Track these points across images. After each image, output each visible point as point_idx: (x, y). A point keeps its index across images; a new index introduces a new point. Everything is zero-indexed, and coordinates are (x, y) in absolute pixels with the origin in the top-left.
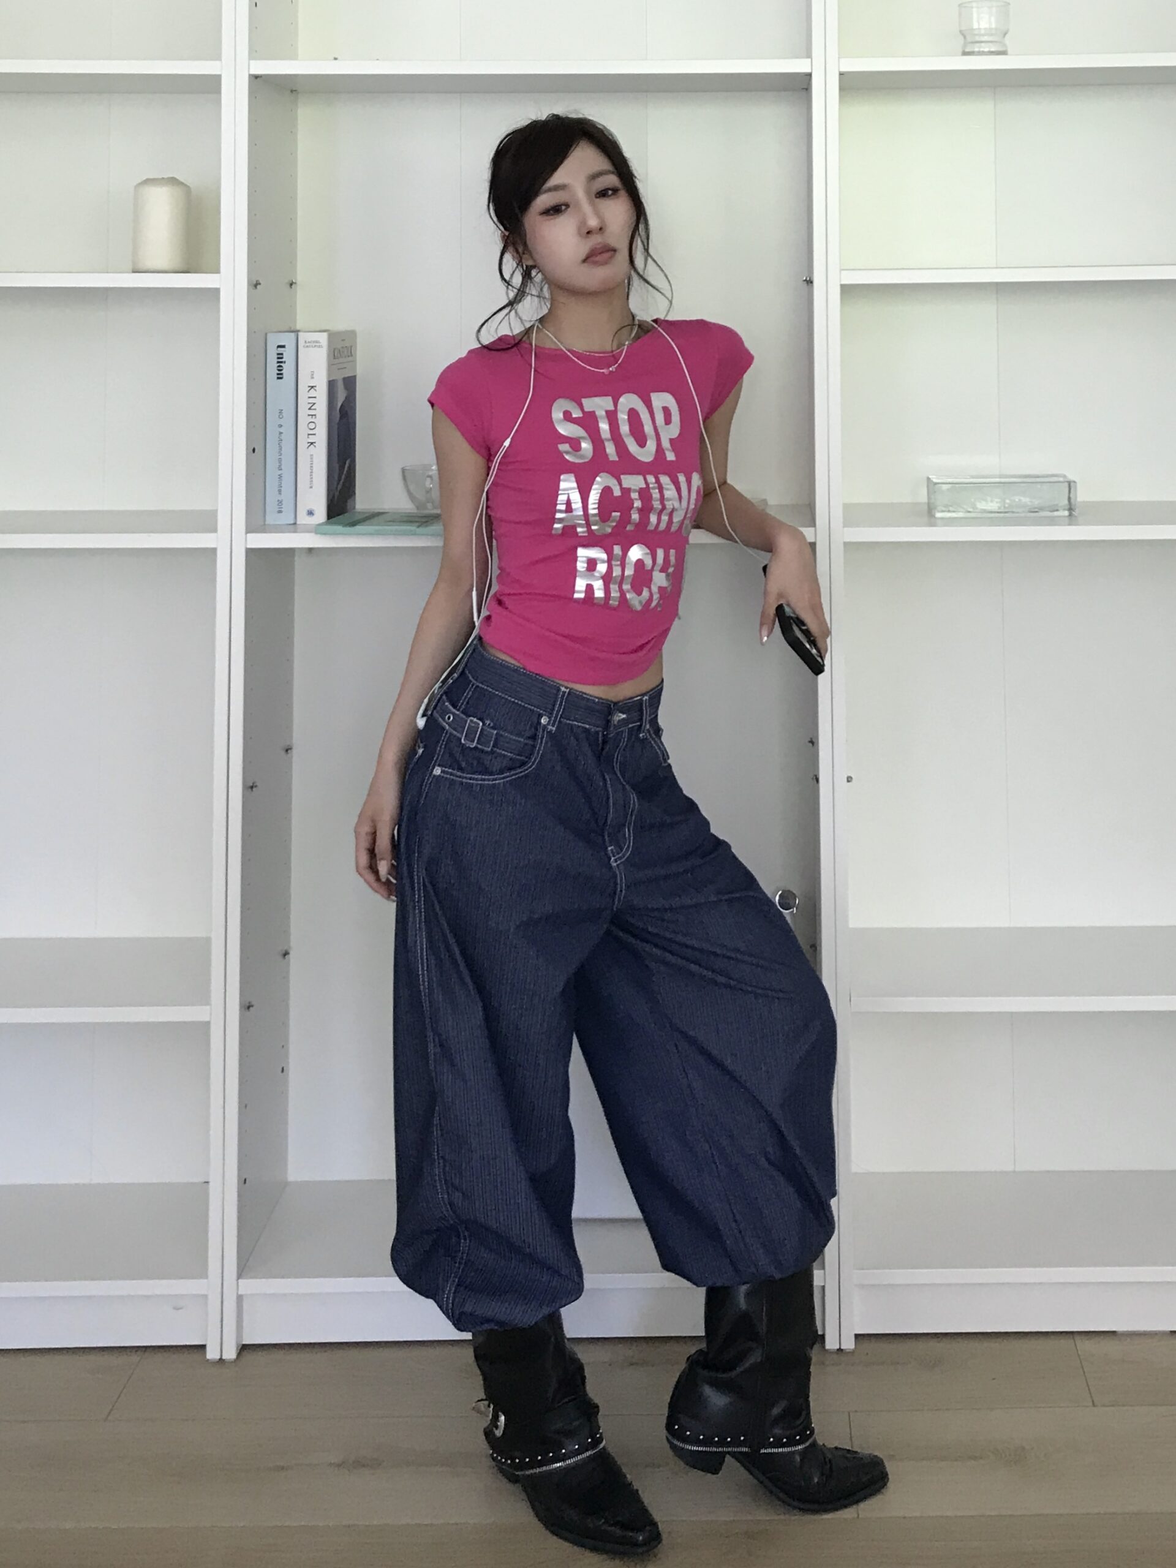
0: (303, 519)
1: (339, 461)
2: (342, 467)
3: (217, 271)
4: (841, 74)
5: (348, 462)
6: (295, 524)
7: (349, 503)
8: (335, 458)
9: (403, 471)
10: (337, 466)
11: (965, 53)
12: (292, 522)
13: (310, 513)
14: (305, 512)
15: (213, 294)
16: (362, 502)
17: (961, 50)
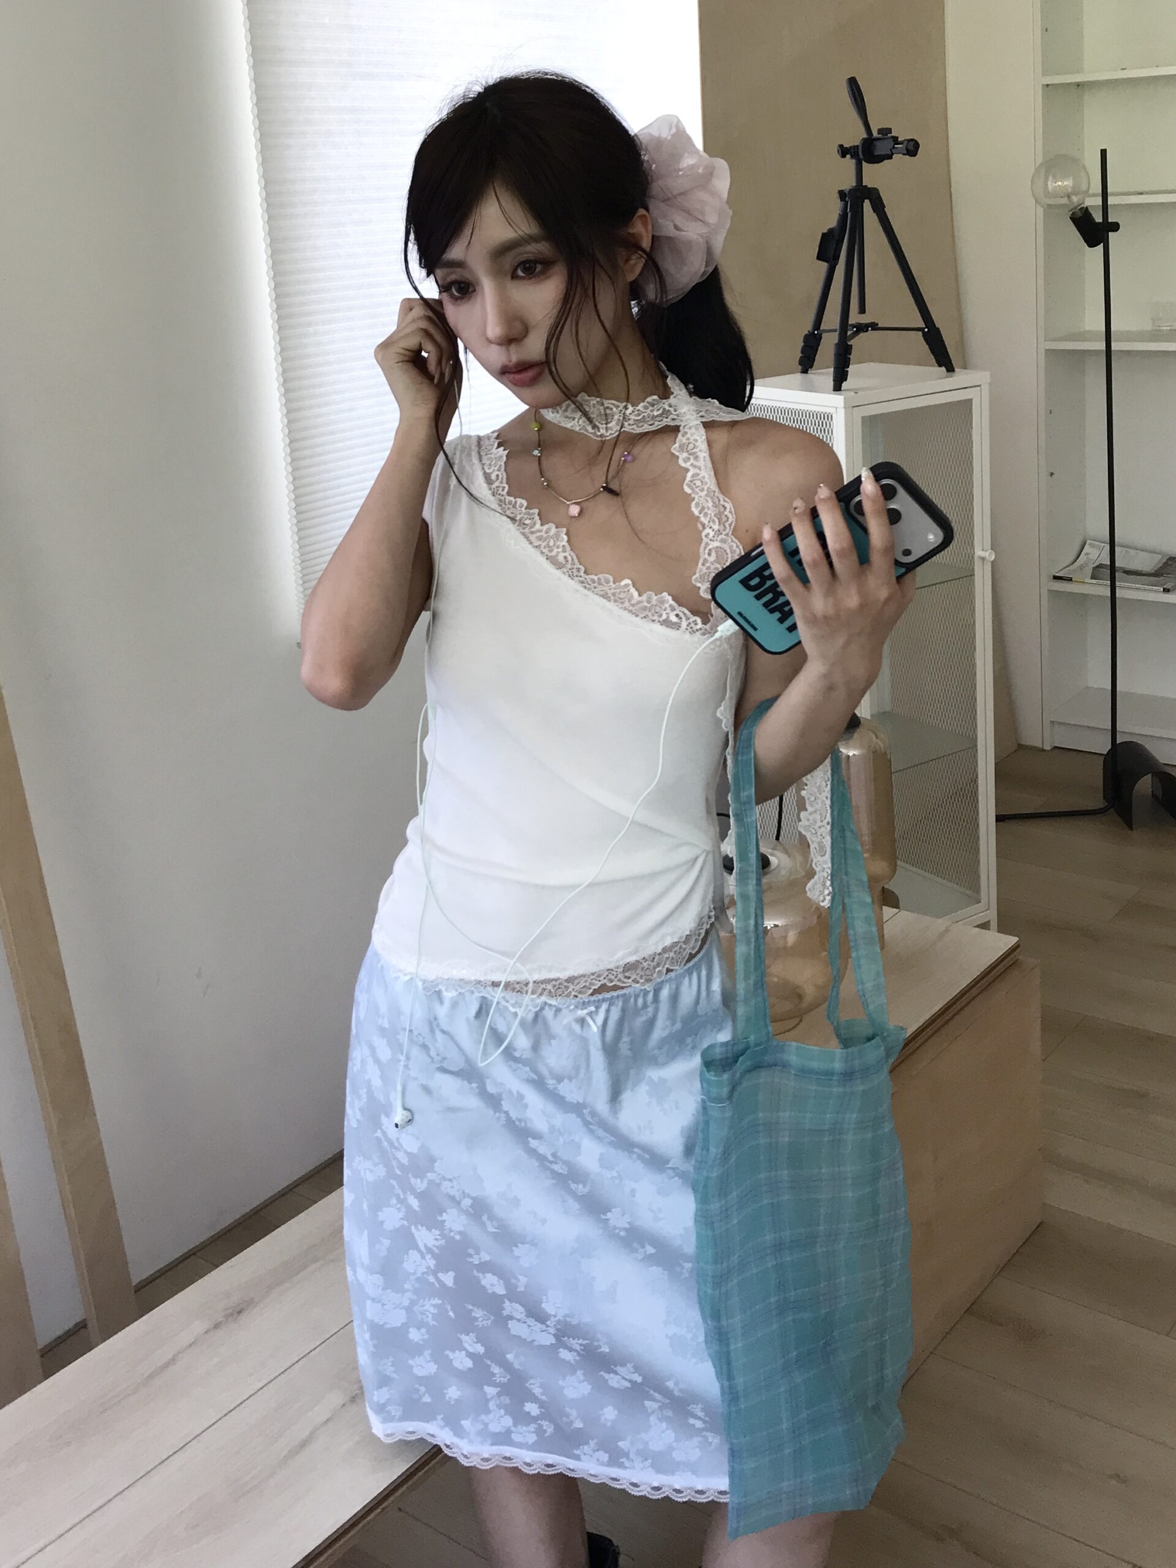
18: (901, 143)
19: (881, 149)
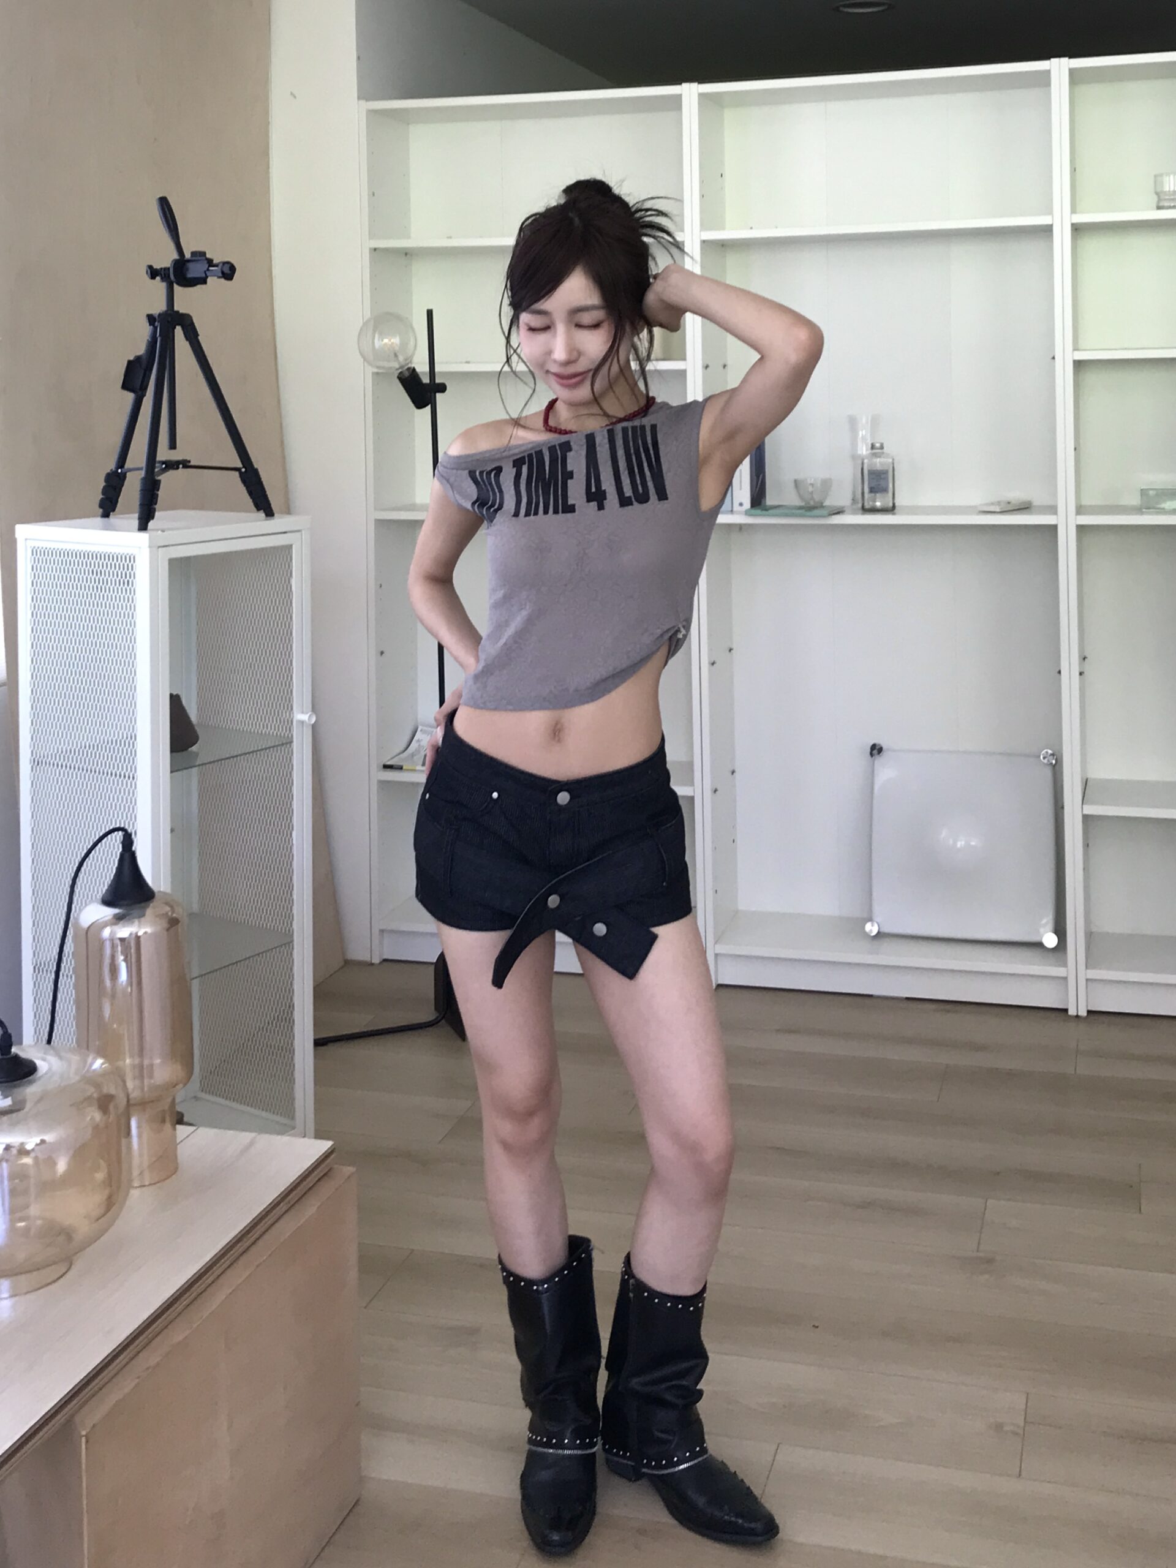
0: (736, 507)
1: (756, 475)
2: (758, 477)
3: (684, 359)
4: (1072, 225)
5: (761, 476)
6: (732, 511)
7: (763, 500)
8: (754, 474)
9: (796, 481)
10: (755, 477)
11: (1159, 208)
12: (730, 509)
13: (741, 504)
14: (738, 504)
15: (682, 374)
16: (770, 500)
17: (1155, 207)
18: (216, 266)
19: (195, 270)
